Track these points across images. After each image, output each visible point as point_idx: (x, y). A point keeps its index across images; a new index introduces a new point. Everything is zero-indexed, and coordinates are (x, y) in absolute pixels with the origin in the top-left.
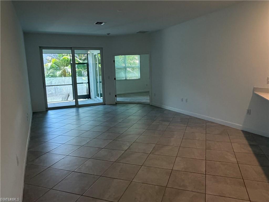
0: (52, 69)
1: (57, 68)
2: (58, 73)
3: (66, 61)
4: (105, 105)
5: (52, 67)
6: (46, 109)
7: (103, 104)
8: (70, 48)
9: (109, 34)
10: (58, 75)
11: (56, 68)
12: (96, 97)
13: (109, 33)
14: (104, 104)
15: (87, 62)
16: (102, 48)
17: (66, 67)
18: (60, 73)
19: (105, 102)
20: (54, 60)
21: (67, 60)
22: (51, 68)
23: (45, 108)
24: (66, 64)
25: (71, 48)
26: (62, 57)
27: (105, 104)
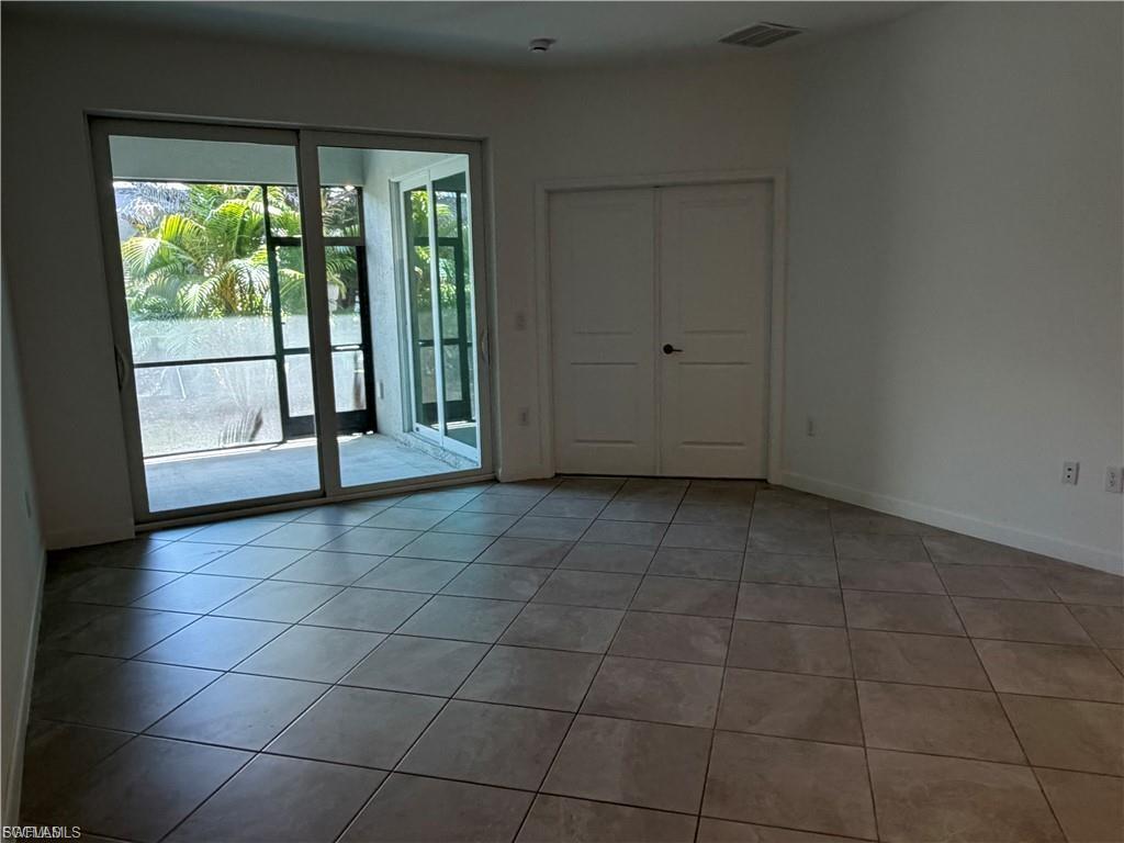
0: (159, 272)
1: (184, 265)
2: (195, 293)
3: (238, 229)
4: (497, 489)
5: (159, 262)
6: (137, 523)
7: (486, 478)
8: (292, 135)
9: (543, 45)
10: (193, 307)
11: (180, 268)
12: (416, 425)
13: (548, 42)
14: (490, 476)
15: (357, 234)
16: (482, 142)
17: (236, 262)
18: (207, 291)
19: (495, 466)
20: (170, 224)
21: (243, 223)
22: (153, 267)
23: (132, 521)
24: (235, 242)
25: (297, 131)
26: (216, 205)
27: (495, 481)
